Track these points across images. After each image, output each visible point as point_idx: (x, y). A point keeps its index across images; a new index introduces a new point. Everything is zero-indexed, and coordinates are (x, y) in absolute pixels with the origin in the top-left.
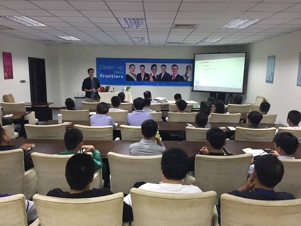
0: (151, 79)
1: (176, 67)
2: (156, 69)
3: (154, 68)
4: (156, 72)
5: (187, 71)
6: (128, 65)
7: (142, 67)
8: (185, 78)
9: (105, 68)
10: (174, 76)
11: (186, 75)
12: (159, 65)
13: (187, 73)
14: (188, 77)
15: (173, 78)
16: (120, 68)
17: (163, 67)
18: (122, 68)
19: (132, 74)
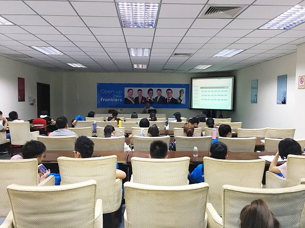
2: (153, 93)
5: (181, 95)
9: (106, 92)
14: (181, 100)
15: (168, 101)
18: (121, 92)
19: (131, 97)
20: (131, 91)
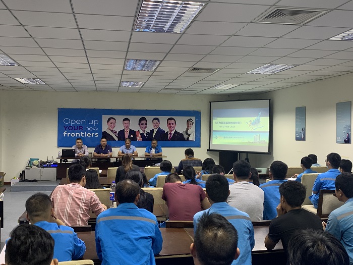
0: (139, 138)
1: (173, 122)
2: (146, 124)
3: (143, 122)
4: (145, 128)
5: (188, 127)
6: (105, 118)
7: (126, 122)
8: (186, 136)
9: (71, 123)
10: (171, 134)
11: (186, 132)
12: (149, 119)
13: (187, 129)
14: (189, 135)
15: (169, 136)
16: (94, 122)
17: (156, 121)
18: (96, 122)
19: (112, 131)
20: (112, 121)
